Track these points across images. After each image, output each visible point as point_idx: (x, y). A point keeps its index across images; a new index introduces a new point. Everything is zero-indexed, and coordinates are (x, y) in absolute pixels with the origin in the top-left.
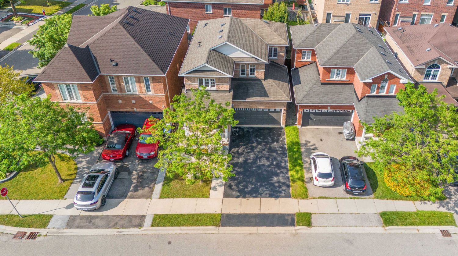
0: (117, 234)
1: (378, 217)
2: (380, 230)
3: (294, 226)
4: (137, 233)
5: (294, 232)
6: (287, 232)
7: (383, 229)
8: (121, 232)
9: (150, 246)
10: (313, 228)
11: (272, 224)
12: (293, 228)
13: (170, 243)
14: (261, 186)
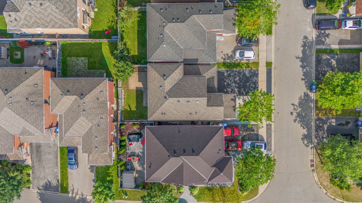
0: (274, 132)
1: (268, 36)
2: (273, 37)
3: (271, 69)
4: (274, 125)
5: (274, 69)
6: (274, 71)
7: (273, 36)
8: (273, 131)
9: (280, 119)
10: (272, 62)
11: (271, 77)
12: (272, 69)
13: (278, 113)
14: (251, 81)
